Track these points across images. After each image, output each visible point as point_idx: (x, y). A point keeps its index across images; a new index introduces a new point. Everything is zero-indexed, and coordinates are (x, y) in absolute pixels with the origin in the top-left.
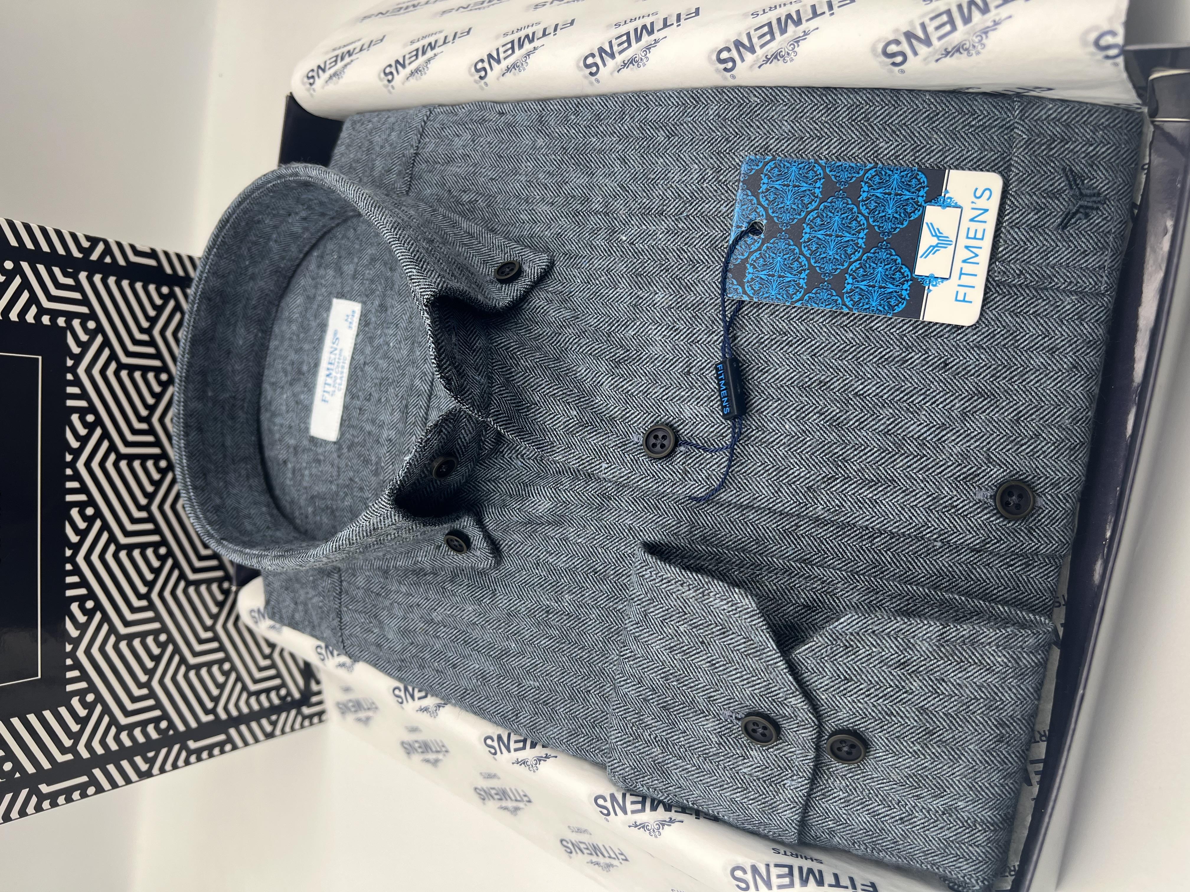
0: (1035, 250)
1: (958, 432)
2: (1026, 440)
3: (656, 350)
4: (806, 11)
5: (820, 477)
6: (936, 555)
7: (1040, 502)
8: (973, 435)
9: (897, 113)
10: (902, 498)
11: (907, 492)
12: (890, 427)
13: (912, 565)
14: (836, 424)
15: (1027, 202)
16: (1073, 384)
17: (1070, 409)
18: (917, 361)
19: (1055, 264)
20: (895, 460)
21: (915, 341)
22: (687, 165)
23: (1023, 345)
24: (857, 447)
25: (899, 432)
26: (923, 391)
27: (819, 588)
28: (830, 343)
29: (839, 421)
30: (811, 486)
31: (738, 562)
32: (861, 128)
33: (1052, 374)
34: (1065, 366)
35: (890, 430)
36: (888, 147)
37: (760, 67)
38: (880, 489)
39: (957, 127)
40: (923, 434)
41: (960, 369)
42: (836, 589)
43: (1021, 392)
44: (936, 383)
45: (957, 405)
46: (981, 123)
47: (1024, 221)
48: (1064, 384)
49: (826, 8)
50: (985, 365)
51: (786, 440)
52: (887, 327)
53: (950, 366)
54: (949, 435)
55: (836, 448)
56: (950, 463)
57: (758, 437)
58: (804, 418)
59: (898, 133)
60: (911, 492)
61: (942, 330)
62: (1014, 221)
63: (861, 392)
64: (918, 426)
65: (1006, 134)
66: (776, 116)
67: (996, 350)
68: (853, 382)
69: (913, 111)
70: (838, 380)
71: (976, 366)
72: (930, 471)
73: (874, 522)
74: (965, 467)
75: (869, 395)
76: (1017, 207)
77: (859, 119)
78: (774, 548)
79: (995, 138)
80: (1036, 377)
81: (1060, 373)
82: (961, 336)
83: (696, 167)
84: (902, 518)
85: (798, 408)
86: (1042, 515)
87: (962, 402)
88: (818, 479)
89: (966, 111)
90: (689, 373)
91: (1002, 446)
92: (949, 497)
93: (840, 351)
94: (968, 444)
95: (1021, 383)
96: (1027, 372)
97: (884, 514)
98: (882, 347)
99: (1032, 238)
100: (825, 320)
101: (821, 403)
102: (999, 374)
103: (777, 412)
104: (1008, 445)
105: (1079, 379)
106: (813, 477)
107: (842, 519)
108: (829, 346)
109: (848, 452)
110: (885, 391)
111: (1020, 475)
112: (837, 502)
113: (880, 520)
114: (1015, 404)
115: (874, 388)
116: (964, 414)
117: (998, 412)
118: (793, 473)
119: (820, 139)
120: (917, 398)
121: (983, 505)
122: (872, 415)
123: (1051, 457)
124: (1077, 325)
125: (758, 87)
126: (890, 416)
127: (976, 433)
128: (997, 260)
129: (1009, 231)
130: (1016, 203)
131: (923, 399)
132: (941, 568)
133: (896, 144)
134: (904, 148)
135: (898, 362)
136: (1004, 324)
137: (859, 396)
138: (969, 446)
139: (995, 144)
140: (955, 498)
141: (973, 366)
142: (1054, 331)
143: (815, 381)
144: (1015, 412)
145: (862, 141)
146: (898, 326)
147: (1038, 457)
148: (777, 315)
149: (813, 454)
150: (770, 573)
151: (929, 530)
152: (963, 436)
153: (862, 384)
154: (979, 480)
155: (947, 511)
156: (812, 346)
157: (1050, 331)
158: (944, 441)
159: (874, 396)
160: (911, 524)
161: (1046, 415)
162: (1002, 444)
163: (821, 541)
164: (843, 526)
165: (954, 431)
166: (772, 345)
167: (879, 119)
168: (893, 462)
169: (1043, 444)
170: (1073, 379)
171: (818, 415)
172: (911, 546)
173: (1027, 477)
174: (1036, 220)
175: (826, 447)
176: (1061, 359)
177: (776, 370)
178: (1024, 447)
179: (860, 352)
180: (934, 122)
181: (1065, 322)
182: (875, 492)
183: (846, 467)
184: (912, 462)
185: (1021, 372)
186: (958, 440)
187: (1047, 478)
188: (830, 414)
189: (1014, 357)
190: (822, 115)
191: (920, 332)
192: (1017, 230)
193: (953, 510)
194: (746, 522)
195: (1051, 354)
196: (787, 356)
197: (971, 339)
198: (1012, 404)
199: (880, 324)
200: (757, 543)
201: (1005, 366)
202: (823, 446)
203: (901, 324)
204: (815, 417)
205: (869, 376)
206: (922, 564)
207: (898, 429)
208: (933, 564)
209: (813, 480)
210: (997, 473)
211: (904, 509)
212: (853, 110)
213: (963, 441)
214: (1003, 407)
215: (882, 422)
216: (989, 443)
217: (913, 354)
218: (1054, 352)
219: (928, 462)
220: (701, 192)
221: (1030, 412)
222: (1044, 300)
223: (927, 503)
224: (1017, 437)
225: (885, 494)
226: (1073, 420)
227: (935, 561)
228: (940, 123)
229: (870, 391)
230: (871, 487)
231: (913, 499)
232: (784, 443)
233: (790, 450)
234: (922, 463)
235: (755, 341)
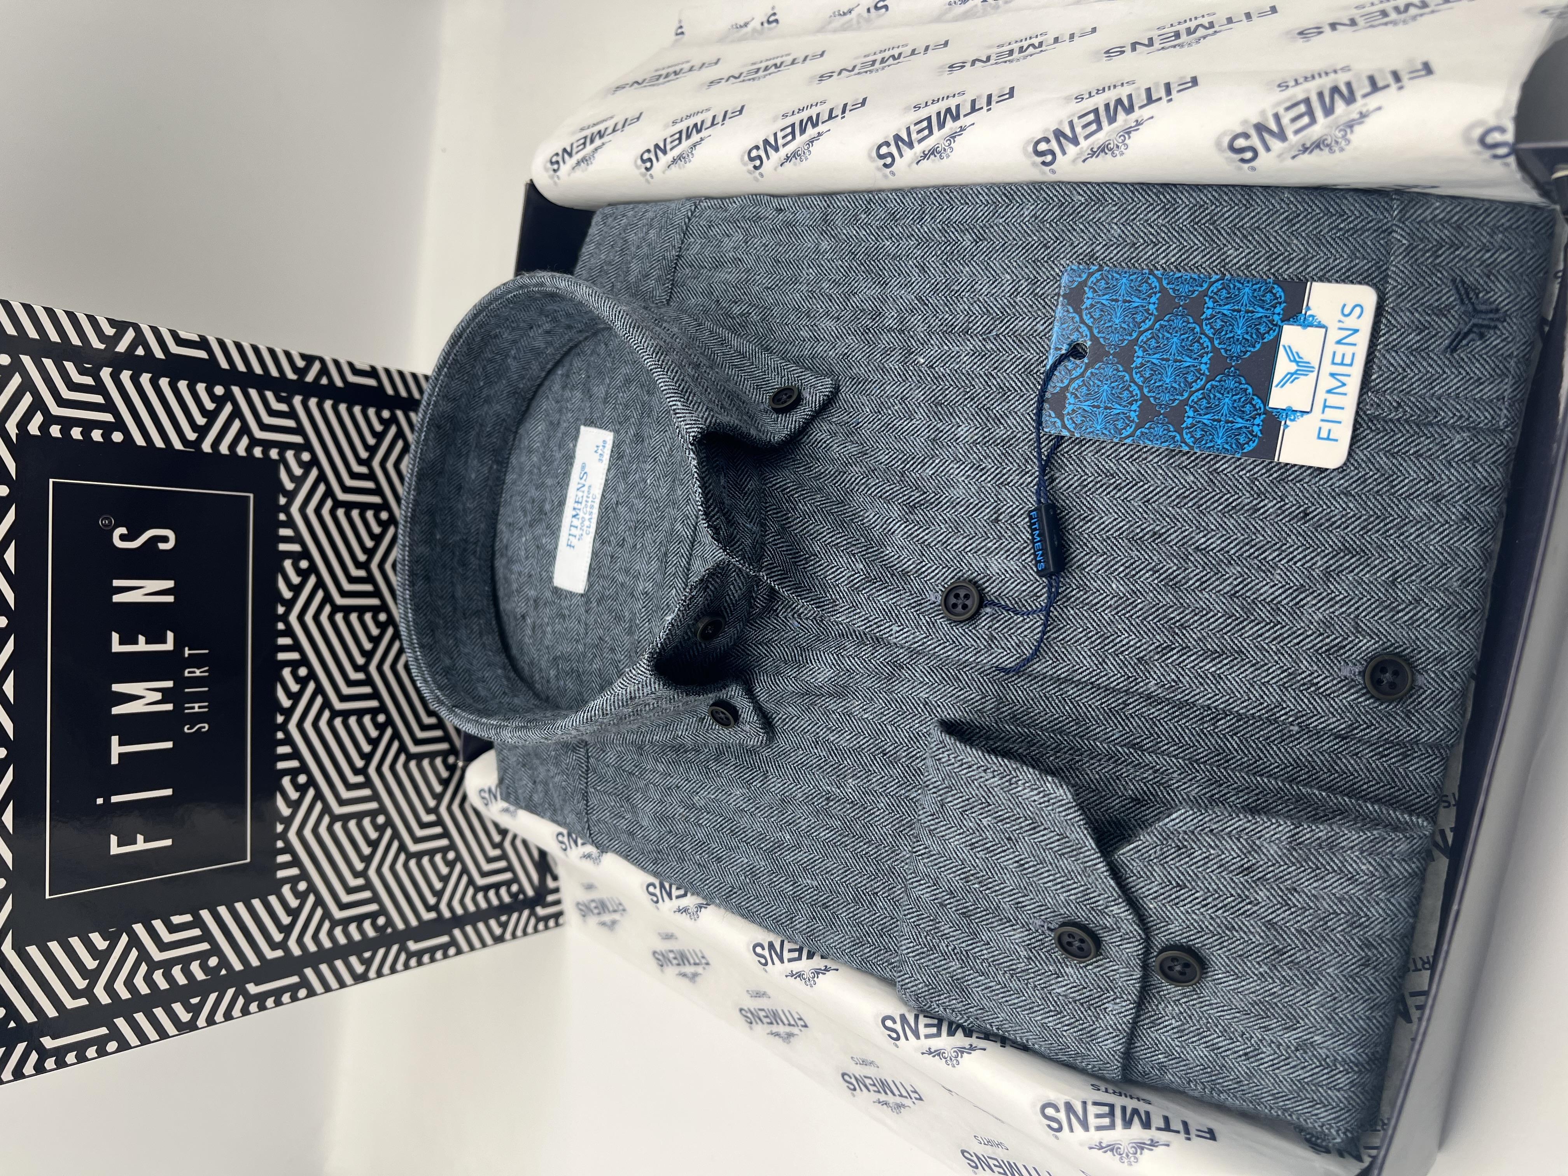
0: (1417, 377)
1: (1319, 595)
2: (1404, 606)
3: (958, 492)
4: (1139, 95)
5: (1153, 647)
6: (1292, 742)
7: (1421, 680)
8: (1338, 599)
9: (1248, 214)
10: (1252, 673)
11: (1258, 666)
12: (1237, 589)
13: (1262, 752)
14: (1173, 584)
15: (1407, 320)
16: (1463, 539)
17: (1460, 569)
18: (1271, 510)
19: (1442, 395)
20: (1243, 628)
21: (1269, 485)
22: (998, 274)
23: (1401, 492)
24: (1197, 611)
25: (1248, 594)
26: (1278, 546)
27: (1150, 778)
28: (1166, 487)
29: (1176, 580)
30: (1142, 657)
31: (1054, 746)
32: (1205, 232)
33: (1436, 527)
34: (1453, 517)
35: (1237, 592)
36: (1238, 255)
37: (1084, 161)
38: (1225, 662)
39: (1321, 231)
40: (1277, 597)
41: (1323, 520)
42: (1171, 779)
43: (1398, 548)
44: (1293, 537)
45: (1319, 564)
46: (1352, 225)
47: (1402, 343)
48: (1451, 539)
49: (1162, 93)
50: (1354, 516)
51: (1112, 602)
52: (1235, 469)
53: (1311, 516)
54: (1309, 599)
55: (1172, 613)
56: (1310, 632)
57: (1078, 598)
58: (1134, 575)
59: (1250, 238)
60: (1263, 666)
61: (1302, 474)
62: (1390, 343)
63: (1204, 546)
64: (1271, 587)
65: (1383, 239)
66: (1103, 218)
67: (1368, 498)
68: (1193, 534)
69: (1268, 212)
70: (1175, 532)
71: (1343, 516)
72: (1286, 641)
73: (1217, 700)
74: (1328, 637)
75: (1212, 550)
76: (1395, 326)
77: (1203, 221)
78: (1098, 730)
79: (1369, 243)
80: (1418, 530)
81: (1447, 526)
82: (1325, 480)
83: (1009, 277)
84: (1251, 696)
85: (1127, 565)
86: (1423, 696)
87: (1325, 559)
88: (1150, 648)
89: (1334, 212)
90: (997, 520)
91: (1373, 613)
92: (1308, 672)
93: (1178, 497)
94: (1332, 610)
95: (1398, 537)
96: (1406, 524)
97: (1229, 691)
98: (1229, 492)
99: (1413, 363)
100: (1160, 460)
101: (1154, 558)
102: (1370, 526)
103: (1102, 568)
104: (1380, 611)
105: (1471, 533)
106: (1145, 646)
107: (1179, 696)
108: (1165, 491)
109: (1187, 618)
110: (1232, 545)
111: (1396, 648)
112: (1173, 676)
113: (1224, 699)
114: (1391, 563)
115: (1219, 542)
116: (1327, 573)
117: (1368, 572)
118: (1121, 641)
119: (1156, 245)
120: (1270, 554)
121: (1350, 683)
122: (1216, 574)
123: (1435, 627)
124: (1469, 468)
125: (1083, 183)
126: (1238, 575)
127: (1342, 596)
128: (1370, 390)
129: (1384, 356)
130: (1393, 321)
131: (1278, 556)
132: (1298, 758)
133: (1247, 251)
134: (1257, 257)
135: (1248, 510)
136: (1377, 466)
137: (1200, 551)
138: (1333, 612)
139: (1369, 250)
140: (1316, 674)
141: (1338, 517)
142: (1439, 475)
143: (1148, 532)
144: (1390, 573)
145: (1206, 248)
146: (1249, 468)
147: (1419, 626)
148: (1103, 454)
149: (1145, 619)
150: (1092, 759)
151: (1283, 712)
152: (1326, 600)
153: (1204, 536)
154: (1345, 653)
155: (1306, 689)
156: (1145, 490)
157: (1435, 475)
158: (1303, 606)
159: (1219, 551)
160: (1262, 704)
161: (1429, 576)
162: (1373, 610)
163: (1154, 723)
164: (1181, 705)
165: (1315, 594)
166: (1097, 489)
167: (1227, 221)
168: (1240, 630)
169: (1425, 611)
170: (1464, 533)
171: (1151, 573)
172: (1262, 730)
173: (1404, 650)
174: (1418, 341)
175: (1160, 611)
176: (1449, 509)
177: (1102, 518)
178: (1400, 615)
179: (1202, 498)
180: (1294, 225)
181: (1454, 464)
182: (1219, 666)
183: (1184, 635)
184: (1264, 630)
185: (1398, 523)
186: (1320, 605)
187: (1430, 651)
188: (1165, 572)
189: (1389, 506)
190: (1159, 217)
191: (1275, 475)
192: (1394, 354)
193: (1313, 689)
194: (1064, 699)
195: (1436, 503)
196: (1115, 502)
197: (1337, 485)
198: (1386, 562)
199: (1227, 465)
200: (1076, 724)
201: (1378, 517)
202: (1157, 610)
203: (1252, 466)
204: (1147, 575)
205: (1213, 527)
206: (1275, 752)
207: (1247, 591)
208: (1288, 753)
209: (1145, 650)
210: (1367, 645)
211: (1253, 686)
212: (1196, 211)
213: (1326, 606)
214: (1375, 566)
215: (1228, 582)
216: (1357, 609)
217: (1266, 501)
218: (1440, 500)
219: (1283, 630)
220: (1014, 307)
221: (1409, 573)
222: (1428, 438)
223: (1281, 679)
224: (1392, 603)
225: (1231, 668)
226: (1463, 582)
227: (1291, 748)
228: (1302, 226)
229: (1214, 545)
230: (1214, 659)
231: (1264, 674)
232: (1110, 606)
233: (1117, 613)
234: (1276, 632)
235: (1076, 484)
